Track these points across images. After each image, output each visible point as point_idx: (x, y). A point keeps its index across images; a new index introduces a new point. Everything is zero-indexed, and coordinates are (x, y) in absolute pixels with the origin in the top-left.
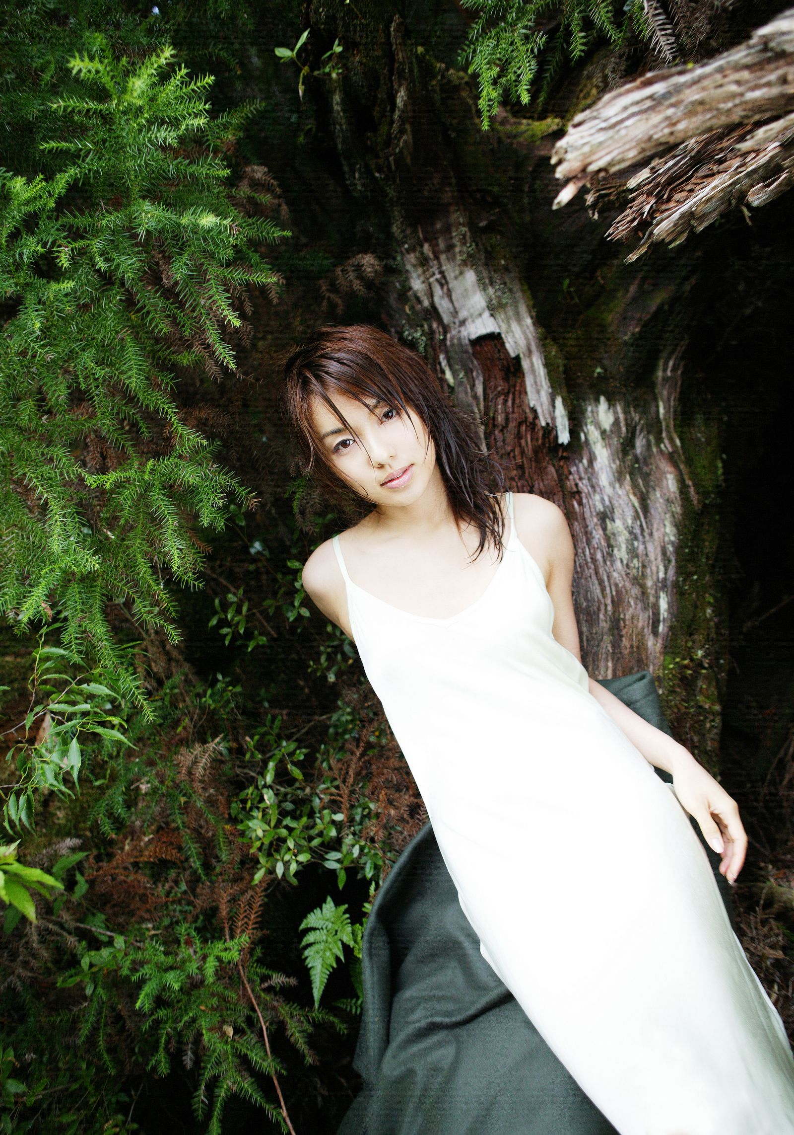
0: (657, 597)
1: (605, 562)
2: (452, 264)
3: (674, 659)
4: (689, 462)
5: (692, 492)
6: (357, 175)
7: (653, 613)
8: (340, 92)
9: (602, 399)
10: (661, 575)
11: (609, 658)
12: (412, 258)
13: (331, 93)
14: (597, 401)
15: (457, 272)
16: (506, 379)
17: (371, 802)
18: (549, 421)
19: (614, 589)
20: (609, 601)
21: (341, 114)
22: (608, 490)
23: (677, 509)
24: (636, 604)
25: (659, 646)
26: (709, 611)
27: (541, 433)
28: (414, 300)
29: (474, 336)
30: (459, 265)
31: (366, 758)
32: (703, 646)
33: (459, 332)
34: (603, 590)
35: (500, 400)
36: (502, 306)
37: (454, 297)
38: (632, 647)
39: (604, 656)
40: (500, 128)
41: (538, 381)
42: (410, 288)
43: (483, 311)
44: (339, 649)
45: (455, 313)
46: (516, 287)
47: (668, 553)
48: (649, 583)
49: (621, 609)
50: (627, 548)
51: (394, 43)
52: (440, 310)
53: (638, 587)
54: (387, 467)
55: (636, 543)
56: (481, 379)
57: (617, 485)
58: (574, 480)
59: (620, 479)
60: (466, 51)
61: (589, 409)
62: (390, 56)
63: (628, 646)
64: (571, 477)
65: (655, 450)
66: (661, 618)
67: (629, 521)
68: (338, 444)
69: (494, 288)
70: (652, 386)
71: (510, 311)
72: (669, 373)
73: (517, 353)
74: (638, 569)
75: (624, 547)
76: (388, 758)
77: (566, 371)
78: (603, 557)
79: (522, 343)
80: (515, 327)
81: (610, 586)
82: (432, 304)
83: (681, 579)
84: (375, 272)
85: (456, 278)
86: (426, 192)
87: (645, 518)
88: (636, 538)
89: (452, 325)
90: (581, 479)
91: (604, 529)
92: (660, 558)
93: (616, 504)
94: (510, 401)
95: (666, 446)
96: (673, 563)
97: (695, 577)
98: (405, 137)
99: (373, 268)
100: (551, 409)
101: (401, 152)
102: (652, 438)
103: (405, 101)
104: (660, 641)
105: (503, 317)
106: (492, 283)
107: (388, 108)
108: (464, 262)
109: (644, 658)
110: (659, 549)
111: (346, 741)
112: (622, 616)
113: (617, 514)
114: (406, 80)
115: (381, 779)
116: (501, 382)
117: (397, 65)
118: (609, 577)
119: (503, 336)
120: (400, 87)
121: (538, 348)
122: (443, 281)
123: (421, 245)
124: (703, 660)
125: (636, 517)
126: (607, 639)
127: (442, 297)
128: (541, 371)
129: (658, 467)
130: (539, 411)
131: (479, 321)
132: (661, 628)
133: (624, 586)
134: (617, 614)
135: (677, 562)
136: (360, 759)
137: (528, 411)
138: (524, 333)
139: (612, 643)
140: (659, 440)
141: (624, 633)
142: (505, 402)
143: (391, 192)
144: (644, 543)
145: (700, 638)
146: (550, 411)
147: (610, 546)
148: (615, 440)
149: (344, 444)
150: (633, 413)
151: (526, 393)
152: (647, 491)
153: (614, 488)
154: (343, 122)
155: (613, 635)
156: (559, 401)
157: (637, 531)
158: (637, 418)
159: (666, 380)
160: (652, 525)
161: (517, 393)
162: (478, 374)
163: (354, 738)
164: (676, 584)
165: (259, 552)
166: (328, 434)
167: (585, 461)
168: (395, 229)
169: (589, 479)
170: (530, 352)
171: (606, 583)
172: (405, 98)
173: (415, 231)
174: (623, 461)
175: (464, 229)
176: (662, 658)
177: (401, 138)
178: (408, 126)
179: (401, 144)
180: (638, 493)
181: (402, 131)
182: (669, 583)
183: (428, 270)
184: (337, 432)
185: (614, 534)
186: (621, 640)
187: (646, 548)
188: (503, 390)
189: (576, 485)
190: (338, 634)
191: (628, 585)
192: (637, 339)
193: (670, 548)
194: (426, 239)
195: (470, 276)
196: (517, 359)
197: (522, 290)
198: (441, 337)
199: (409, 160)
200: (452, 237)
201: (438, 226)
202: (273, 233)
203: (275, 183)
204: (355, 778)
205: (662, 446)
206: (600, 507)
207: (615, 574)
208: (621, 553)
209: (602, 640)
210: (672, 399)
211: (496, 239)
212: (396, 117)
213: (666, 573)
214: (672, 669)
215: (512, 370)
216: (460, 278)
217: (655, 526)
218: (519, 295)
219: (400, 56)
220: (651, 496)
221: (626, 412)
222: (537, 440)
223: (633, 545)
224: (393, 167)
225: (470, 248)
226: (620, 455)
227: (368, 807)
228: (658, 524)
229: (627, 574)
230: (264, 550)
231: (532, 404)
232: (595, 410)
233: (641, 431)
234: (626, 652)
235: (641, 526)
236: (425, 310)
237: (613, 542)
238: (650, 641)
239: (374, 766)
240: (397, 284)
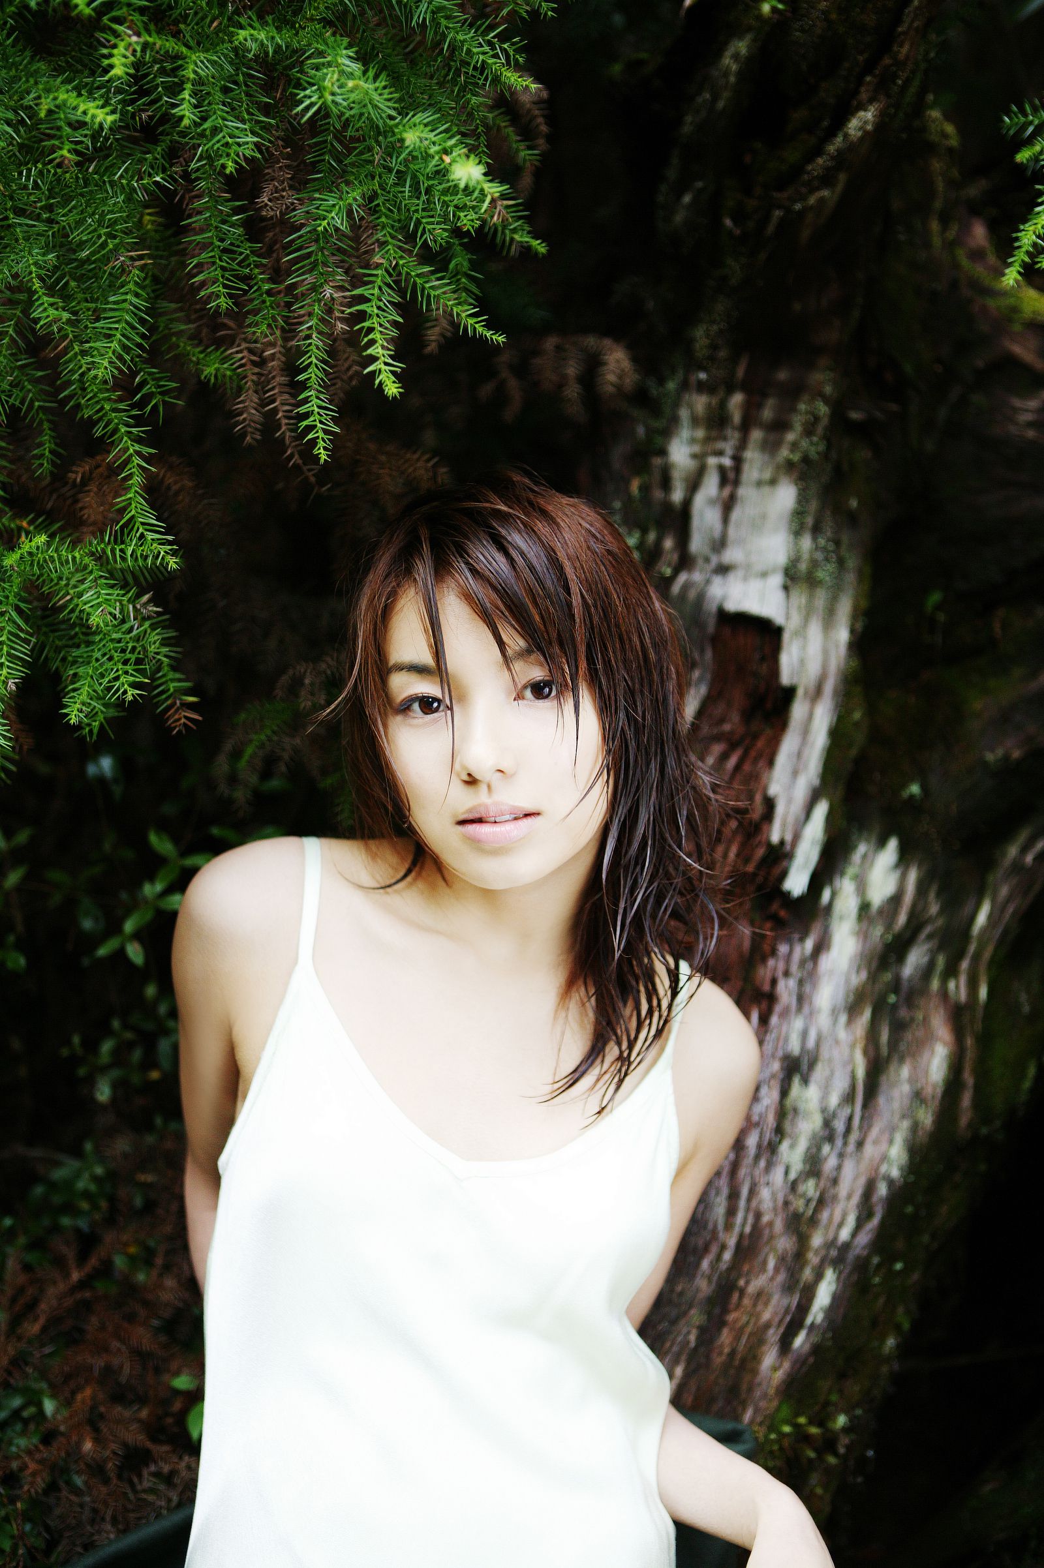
0: (819, 1276)
1: (757, 1157)
2: (766, 457)
3: (797, 1415)
4: (985, 1041)
5: (966, 1100)
6: (687, 199)
7: (799, 1306)
8: (754, 40)
9: (893, 844)
10: (845, 1234)
11: (684, 1357)
12: (700, 403)
13: (735, 31)
14: (882, 843)
15: (767, 475)
16: (748, 716)
17: (53, 1396)
18: (788, 838)
19: (750, 1220)
20: (732, 1242)
21: (732, 79)
22: (823, 1020)
23: (927, 1118)
24: (777, 1270)
25: (779, 1375)
26: (891, 1342)
27: (760, 852)
28: (657, 476)
29: (732, 606)
30: (778, 467)
31: (87, 1294)
32: (853, 1408)
33: (708, 582)
34: (731, 1212)
35: (717, 749)
36: (811, 582)
37: (735, 515)
38: (733, 1353)
39: (675, 1349)
40: (965, 262)
41: (806, 753)
42: (663, 452)
43: (774, 571)
44: (149, 1041)
45: (720, 544)
46: (852, 563)
47: (875, 1199)
48: (817, 1240)
49: (746, 1268)
50: (808, 1149)
51: (907, 20)
52: (696, 522)
53: (794, 1239)
54: (483, 788)
55: (826, 1149)
56: (703, 690)
57: (843, 1018)
58: (775, 969)
59: (852, 1009)
60: (1025, 115)
61: (862, 848)
62: (886, 40)
63: (727, 1350)
64: (771, 963)
65: (935, 984)
66: (809, 1321)
67: (834, 1100)
68: (412, 699)
69: (814, 539)
70: (986, 864)
71: (821, 598)
72: (1029, 858)
73: (795, 681)
74: (809, 1201)
75: (803, 1145)
76: (131, 1318)
77: (861, 760)
78: (759, 1146)
79: (813, 669)
80: (815, 631)
81: (747, 1210)
82: (687, 503)
83: (876, 1260)
84: (619, 388)
85: (759, 484)
86: (797, 307)
87: (865, 1106)
88: (830, 1139)
89: (700, 562)
90: (787, 974)
91: (784, 1093)
92: (856, 1199)
93: (825, 1053)
94: (732, 762)
95: (958, 988)
96: (875, 1221)
97: (899, 1266)
98: (825, 193)
99: (620, 377)
100: (803, 817)
101: (801, 214)
102: (941, 961)
103: (866, 133)
104: (787, 1365)
105: (803, 601)
106: (816, 530)
107: (825, 123)
108: (790, 466)
109: (744, 1387)
110: (862, 1182)
111: (56, 1228)
112: (742, 1283)
113: (819, 1073)
114: (888, 96)
115: (99, 1363)
116: (735, 717)
117: (887, 61)
118: (752, 1192)
119: (786, 636)
120: (871, 101)
121: (836, 693)
122: (731, 475)
123: (730, 390)
124: (842, 1436)
125: (849, 1098)
126: (696, 1317)
127: (711, 502)
128: (820, 738)
129: (926, 1020)
130: (780, 810)
131: (755, 585)
132: (799, 1341)
133: (771, 1224)
134: (733, 1275)
135: (883, 1224)
136: (74, 1289)
137: (758, 798)
138: (825, 652)
139: (702, 1330)
140: (951, 971)
141: (731, 1317)
142: (724, 757)
143: (734, 268)
144: (841, 1156)
145: (854, 1388)
146: (797, 820)
147: (779, 1131)
148: (878, 931)
149: (428, 705)
150: (932, 895)
151: (771, 763)
152: (888, 1059)
153: (835, 1021)
154: (726, 94)
155: (709, 1314)
156: (821, 810)
157: (839, 1125)
158: (934, 909)
159: (1017, 867)
160: (870, 1127)
161: (753, 753)
162: (700, 680)
163: (78, 1231)
164: (862, 1265)
165: (101, 780)
166: (400, 668)
167: (809, 944)
168: (701, 336)
169: (801, 983)
170: (818, 692)
171: (742, 1203)
172: (869, 127)
173: (734, 360)
174: (873, 977)
175: (823, 409)
176: (775, 1403)
177: (818, 189)
178: (842, 177)
179: (812, 200)
180: (872, 1053)
181: (827, 180)
182: (851, 1256)
183: (716, 439)
184: (419, 670)
185: (795, 1110)
186: (719, 1330)
187: (839, 1168)
188: (732, 733)
189: (774, 982)
190: (163, 1009)
191: (779, 1226)
192: (1007, 771)
193: (882, 1190)
194: (745, 387)
195: (786, 496)
196: (789, 694)
197: (860, 573)
198: (668, 572)
199: (806, 234)
200: (793, 409)
201: (782, 375)
202: (514, 231)
203: (544, 128)
204: (44, 1329)
205: (952, 985)
206: (794, 1047)
207: (765, 1193)
208: (793, 1155)
209: (685, 1313)
210: (1010, 910)
211: (863, 454)
212: (831, 148)
213: (854, 1234)
214: (785, 1435)
215: (769, 705)
216: (766, 490)
217: (874, 1132)
218: (850, 578)
219: (905, 50)
220: (892, 1068)
221: (922, 889)
222: (747, 860)
223: (819, 1149)
224: (770, 229)
225: (814, 447)
226: (874, 965)
227: (40, 1405)
228: (882, 1132)
229: (786, 1203)
230: (116, 780)
231: (774, 789)
232: (870, 854)
233: (930, 937)
234: (718, 1360)
235: (850, 1119)
236: (667, 506)
237: (787, 1126)
238: (769, 1358)
239: (94, 1320)
240: (641, 431)
